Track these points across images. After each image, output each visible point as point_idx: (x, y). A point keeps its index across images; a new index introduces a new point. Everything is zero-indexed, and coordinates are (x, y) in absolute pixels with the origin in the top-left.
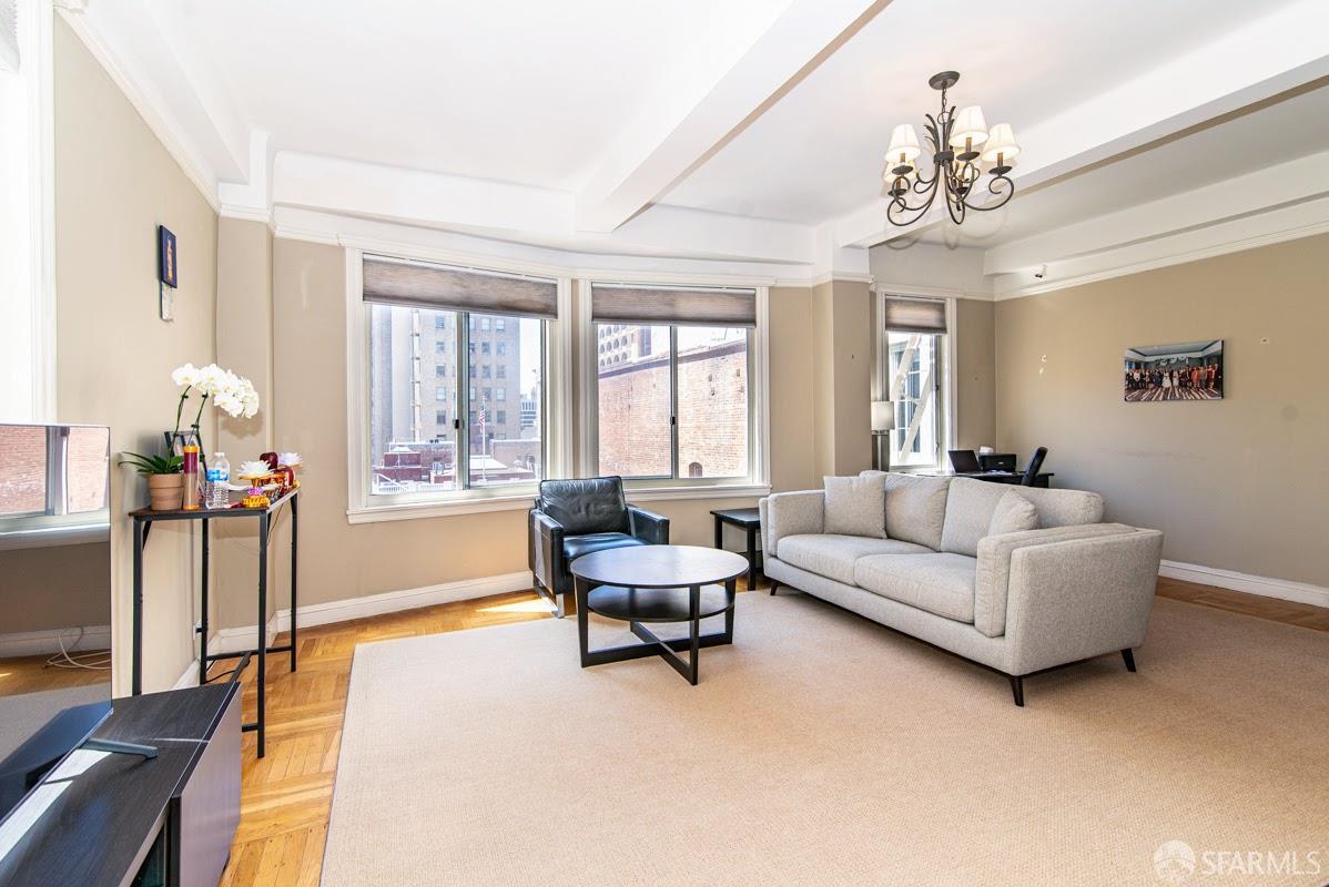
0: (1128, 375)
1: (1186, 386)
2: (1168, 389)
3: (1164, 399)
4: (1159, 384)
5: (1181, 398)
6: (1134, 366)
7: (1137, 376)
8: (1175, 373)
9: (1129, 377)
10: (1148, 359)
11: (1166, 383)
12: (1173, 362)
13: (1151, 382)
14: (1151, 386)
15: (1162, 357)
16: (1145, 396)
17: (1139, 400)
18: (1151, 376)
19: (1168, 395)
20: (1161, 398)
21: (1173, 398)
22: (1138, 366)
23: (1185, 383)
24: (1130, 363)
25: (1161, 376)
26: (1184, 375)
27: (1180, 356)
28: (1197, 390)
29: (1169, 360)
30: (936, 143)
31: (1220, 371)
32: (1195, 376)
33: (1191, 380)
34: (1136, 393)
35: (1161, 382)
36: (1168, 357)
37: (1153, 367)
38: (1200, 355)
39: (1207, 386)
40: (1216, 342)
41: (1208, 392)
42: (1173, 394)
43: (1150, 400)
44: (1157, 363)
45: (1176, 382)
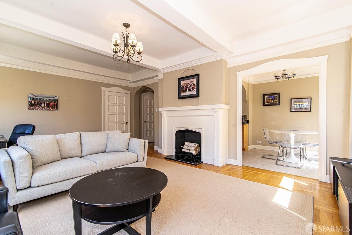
0: (30, 101)
1: (48, 107)
2: (43, 107)
3: (42, 110)
4: (40, 105)
5: (47, 110)
6: (32, 99)
7: (33, 102)
8: (45, 103)
9: (30, 102)
10: (37, 98)
11: (43, 105)
12: (45, 100)
13: (38, 104)
14: (38, 106)
15: (42, 98)
16: (36, 108)
17: (34, 110)
18: (38, 103)
19: (43, 109)
20: (41, 110)
21: (45, 109)
22: (33, 99)
23: (48, 106)
24: (31, 98)
25: (41, 103)
26: (48, 104)
27: (47, 98)
28: (52, 108)
29: (43, 99)
30: (124, 41)
31: (57, 104)
32: (51, 104)
33: (50, 105)
34: (33, 107)
35: (41, 105)
36: (44, 98)
37: (39, 100)
38: (52, 99)
39: (54, 107)
40: (56, 96)
41: (55, 109)
42: (45, 108)
43: (37, 110)
44: (40, 99)
45: (46, 105)
